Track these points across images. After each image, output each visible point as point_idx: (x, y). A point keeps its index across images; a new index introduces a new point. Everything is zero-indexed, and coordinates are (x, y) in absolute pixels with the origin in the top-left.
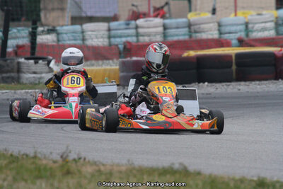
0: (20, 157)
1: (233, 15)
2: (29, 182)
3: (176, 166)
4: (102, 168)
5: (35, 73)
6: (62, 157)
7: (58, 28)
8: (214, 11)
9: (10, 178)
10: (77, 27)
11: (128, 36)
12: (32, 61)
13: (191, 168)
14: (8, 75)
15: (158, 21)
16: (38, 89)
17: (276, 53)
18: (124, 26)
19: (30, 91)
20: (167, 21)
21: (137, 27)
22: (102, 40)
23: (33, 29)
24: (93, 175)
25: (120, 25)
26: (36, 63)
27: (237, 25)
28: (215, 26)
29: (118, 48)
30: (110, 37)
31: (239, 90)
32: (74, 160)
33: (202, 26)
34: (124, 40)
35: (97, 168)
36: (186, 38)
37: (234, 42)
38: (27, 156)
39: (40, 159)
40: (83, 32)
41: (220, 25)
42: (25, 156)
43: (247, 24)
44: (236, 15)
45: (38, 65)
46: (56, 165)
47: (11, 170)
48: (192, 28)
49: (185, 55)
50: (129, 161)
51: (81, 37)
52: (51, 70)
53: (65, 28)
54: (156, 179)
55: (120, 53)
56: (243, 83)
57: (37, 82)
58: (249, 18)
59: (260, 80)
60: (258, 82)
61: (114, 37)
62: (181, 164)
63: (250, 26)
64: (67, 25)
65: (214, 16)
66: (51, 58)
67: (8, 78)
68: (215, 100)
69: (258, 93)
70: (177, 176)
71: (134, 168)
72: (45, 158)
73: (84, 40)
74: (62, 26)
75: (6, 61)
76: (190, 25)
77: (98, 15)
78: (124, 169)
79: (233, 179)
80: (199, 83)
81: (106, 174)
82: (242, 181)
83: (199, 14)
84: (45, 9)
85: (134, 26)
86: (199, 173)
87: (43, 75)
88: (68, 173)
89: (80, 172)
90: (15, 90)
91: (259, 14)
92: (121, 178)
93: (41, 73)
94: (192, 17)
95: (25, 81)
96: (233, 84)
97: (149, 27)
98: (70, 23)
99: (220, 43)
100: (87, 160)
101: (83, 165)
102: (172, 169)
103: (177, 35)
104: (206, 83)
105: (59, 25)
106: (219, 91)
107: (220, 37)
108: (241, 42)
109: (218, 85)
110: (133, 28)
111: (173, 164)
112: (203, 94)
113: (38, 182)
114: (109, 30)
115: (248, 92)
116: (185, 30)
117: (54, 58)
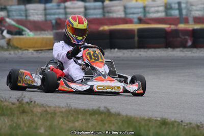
1: (135, 1)
3: (102, 109)
4: (48, 109)
6: (18, 100)
7: (8, 7)
10: (22, 7)
11: (59, 14)
13: (113, 111)
15: (81, 4)
17: (167, 29)
18: (56, 7)
20: (88, 4)
21: (65, 8)
22: (40, 16)
24: (41, 114)
25: (53, 6)
28: (121, 8)
29: (52, 23)
30: (46, 15)
31: (140, 55)
32: (27, 102)
33: (113, 8)
34: (57, 16)
35: (45, 109)
36: (101, 16)
37: (136, 20)
39: (2, 102)
40: (26, 10)
41: (125, 8)
43: (144, 8)
44: (137, 1)
46: (14, 106)
48: (105, 9)
49: (101, 28)
50: (67, 104)
51: (25, 14)
52: (4, 37)
53: (13, 7)
54: (88, 117)
55: (53, 26)
56: (142, 50)
58: (146, 3)
59: (155, 48)
60: (153, 50)
61: (49, 15)
62: (105, 107)
63: (147, 9)
64: (15, 5)
66: (3, 28)
68: (123, 62)
69: (154, 57)
70: (103, 116)
71: (71, 110)
72: (6, 100)
73: (26, 16)
74: (11, 5)
76: (103, 7)
78: (64, 110)
79: (143, 119)
80: (111, 48)
81: (51, 113)
82: (150, 120)
85: (63, 7)
86: (119, 114)
88: (23, 112)
89: (32, 111)
91: (154, 1)
92: (62, 117)
96: (136, 50)
97: (74, 8)
98: (16, 3)
99: (125, 21)
100: (36, 103)
101: (34, 107)
102: (99, 110)
104: (116, 50)
105: (9, 5)
106: (126, 55)
107: (126, 17)
108: (140, 21)
109: (125, 51)
110: (62, 9)
111: (100, 107)
112: (114, 57)
113: (2, 118)
114: (45, 9)
115: (146, 56)
116: (100, 11)
117: (6, 29)
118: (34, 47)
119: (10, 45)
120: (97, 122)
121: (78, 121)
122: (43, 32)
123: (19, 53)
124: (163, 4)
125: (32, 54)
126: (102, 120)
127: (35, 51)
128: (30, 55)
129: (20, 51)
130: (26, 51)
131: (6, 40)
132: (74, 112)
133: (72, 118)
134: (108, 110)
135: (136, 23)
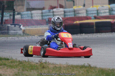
0: (23, 62)
1: (92, 7)
2: (29, 71)
3: (86, 65)
4: (57, 66)
5: (14, 30)
7: (21, 13)
8: (84, 6)
9: (21, 70)
10: (29, 12)
11: (50, 16)
12: (13, 26)
13: (92, 66)
14: (4, 31)
15: (62, 9)
16: (16, 37)
17: (112, 22)
18: (48, 12)
19: (13, 37)
20: (66, 10)
21: (53, 12)
22: (39, 17)
23: (13, 13)
24: (53, 68)
25: (46, 11)
26: (15, 26)
27: (93, 11)
28: (84, 11)
29: (46, 20)
30: (42, 16)
31: (98, 36)
32: (44, 62)
33: (80, 11)
34: (48, 17)
35: (54, 66)
36: (73, 16)
37: (93, 18)
38: (25, 61)
39: (31, 62)
40: (31, 14)
41: (87, 11)
42: (24, 61)
43: (97, 10)
44: (93, 7)
45: (15, 27)
46: (38, 65)
47: (21, 66)
48: (76, 12)
49: (75, 23)
50: (66, 63)
51: (31, 16)
53: (24, 12)
54: (79, 70)
55: (47, 22)
56: (98, 34)
57: (15, 34)
58: (98, 8)
59: (105, 32)
60: (104, 33)
61: (44, 16)
62: (88, 64)
63: (99, 11)
64: (25, 11)
65: (85, 8)
66: (21, 24)
67: (4, 32)
68: (89, 41)
69: (105, 37)
70: (87, 68)
71: (69, 66)
73: (32, 17)
74: (23, 12)
75: (3, 26)
76: (74, 11)
77: (36, 7)
78: (65, 66)
80: (81, 33)
81: (59, 68)
83: (78, 7)
84: (16, 5)
85: (52, 12)
86: (96, 67)
87: (18, 31)
88: (43, 67)
89: (48, 67)
90: (7, 37)
91: (102, 7)
92: (65, 69)
93: (17, 30)
94: (75, 8)
95: (10, 34)
96: (95, 34)
97: (58, 12)
98: (26, 10)
99: (87, 18)
100: (49, 63)
101: (48, 65)
103: (69, 15)
104: (84, 34)
105: (21, 12)
106: (89, 37)
107: (87, 16)
108: (96, 18)
109: (89, 35)
110: (51, 12)
111: (85, 64)
112: (83, 38)
113: (32, 71)
114: (42, 13)
115: (101, 37)
116: (73, 13)
117: (22, 24)
118: (38, 34)
119: (25, 33)
120: (85, 72)
121: (74, 71)
122: (41, 26)
123: (30, 37)
124: (108, 8)
125: (38, 38)
126: (87, 71)
127: (38, 36)
128: (36, 38)
129: (30, 36)
130: (34, 36)
131: (22, 30)
132: (71, 66)
133: (71, 70)
134: (90, 65)
135: (93, 19)
